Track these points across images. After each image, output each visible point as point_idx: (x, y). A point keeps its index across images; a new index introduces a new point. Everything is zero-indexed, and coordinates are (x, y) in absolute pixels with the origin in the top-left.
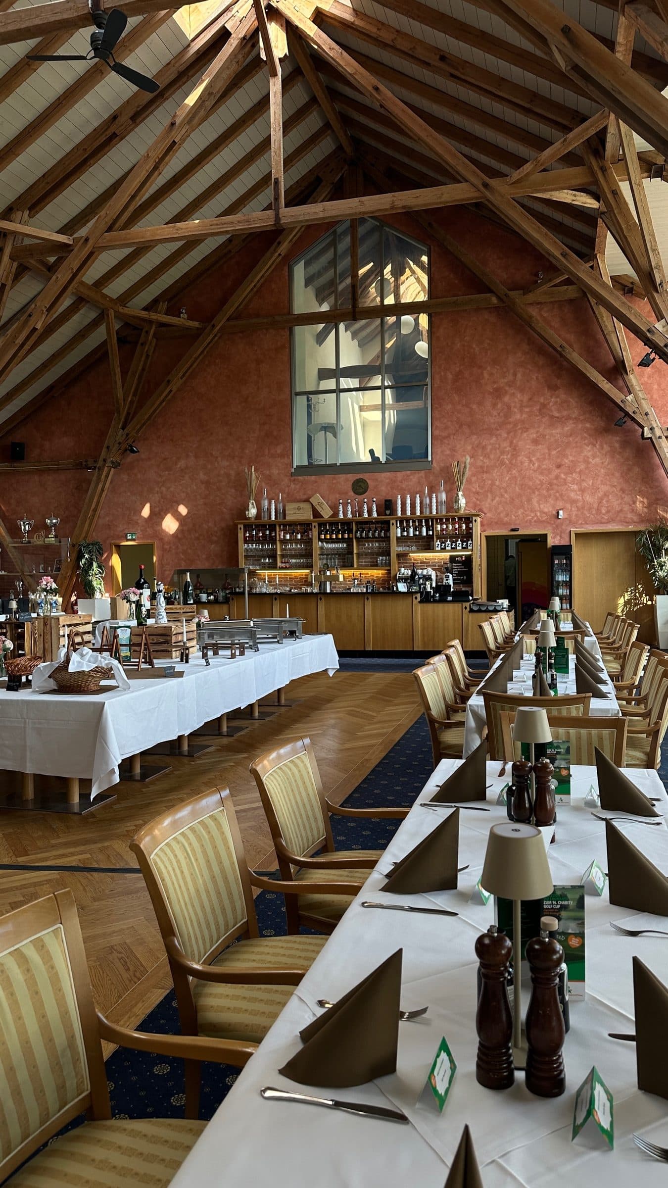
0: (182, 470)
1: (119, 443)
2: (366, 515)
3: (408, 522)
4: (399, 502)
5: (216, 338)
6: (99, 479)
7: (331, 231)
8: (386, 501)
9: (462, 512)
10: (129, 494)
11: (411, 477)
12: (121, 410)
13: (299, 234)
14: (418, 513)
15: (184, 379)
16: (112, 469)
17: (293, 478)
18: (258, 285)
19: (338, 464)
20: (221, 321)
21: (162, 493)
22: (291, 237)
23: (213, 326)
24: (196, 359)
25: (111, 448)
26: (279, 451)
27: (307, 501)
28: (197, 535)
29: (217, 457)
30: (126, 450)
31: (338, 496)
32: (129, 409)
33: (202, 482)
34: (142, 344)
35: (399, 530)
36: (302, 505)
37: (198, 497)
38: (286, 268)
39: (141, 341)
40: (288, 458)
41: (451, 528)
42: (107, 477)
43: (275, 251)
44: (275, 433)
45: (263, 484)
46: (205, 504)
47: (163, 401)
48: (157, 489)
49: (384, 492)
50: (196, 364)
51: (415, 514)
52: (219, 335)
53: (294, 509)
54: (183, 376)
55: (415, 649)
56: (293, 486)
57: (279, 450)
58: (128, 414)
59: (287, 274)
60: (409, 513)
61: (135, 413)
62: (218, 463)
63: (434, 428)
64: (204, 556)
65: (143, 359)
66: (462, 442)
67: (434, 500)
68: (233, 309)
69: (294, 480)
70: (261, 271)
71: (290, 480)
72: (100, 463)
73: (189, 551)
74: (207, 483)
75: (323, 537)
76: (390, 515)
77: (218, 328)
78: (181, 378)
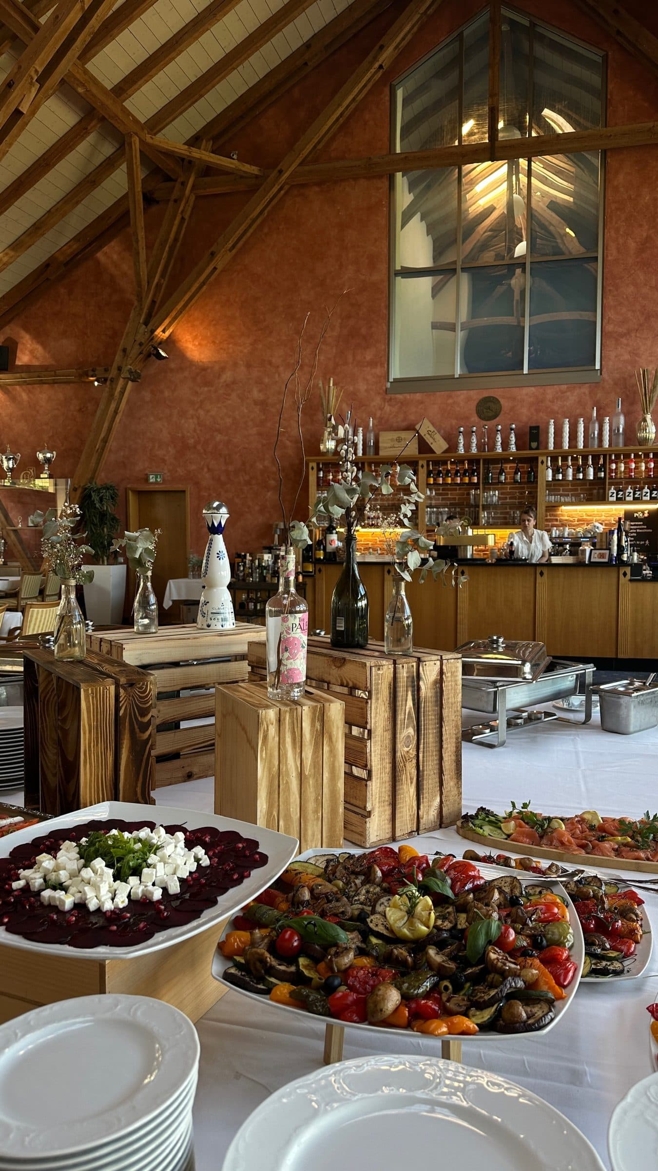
0: (227, 385)
1: (141, 344)
2: (499, 449)
3: (565, 459)
4: (552, 430)
5: (282, 192)
6: (111, 395)
7: (455, 34)
8: (531, 428)
9: (650, 444)
10: (152, 419)
11: (568, 394)
12: (144, 294)
13: (409, 37)
14: (581, 445)
15: (234, 251)
16: (130, 382)
17: (388, 397)
18: (347, 113)
19: (457, 376)
20: (290, 167)
21: (198, 418)
22: (398, 39)
23: (281, 172)
24: (254, 221)
25: (128, 351)
26: (368, 358)
27: (411, 428)
28: (247, 478)
29: (278, 367)
30: (149, 355)
31: (454, 422)
32: (154, 295)
33: (256, 403)
34: (175, 201)
35: (550, 471)
36: (404, 435)
37: (250, 423)
38: (387, 90)
39: (173, 197)
40: (382, 365)
41: (623, 469)
42: (122, 393)
43: (375, 59)
44: (363, 331)
45: (344, 406)
46: (260, 434)
47: (204, 283)
48: (191, 412)
49: (526, 415)
50: (251, 231)
51: (576, 447)
52: (287, 187)
53: (392, 440)
54: (233, 247)
55: (620, 656)
56: (387, 408)
57: (369, 356)
58: (153, 302)
59: (387, 98)
60: (566, 446)
61: (163, 303)
62: (279, 375)
63: (605, 321)
64: (257, 508)
65: (177, 222)
66: (649, 343)
67: (607, 427)
68: (310, 147)
69: (390, 399)
70: (350, 92)
71: (384, 400)
72: (113, 373)
73: (237, 500)
74: (263, 404)
75: (431, 481)
76: (537, 448)
77: (286, 175)
78: (230, 250)
